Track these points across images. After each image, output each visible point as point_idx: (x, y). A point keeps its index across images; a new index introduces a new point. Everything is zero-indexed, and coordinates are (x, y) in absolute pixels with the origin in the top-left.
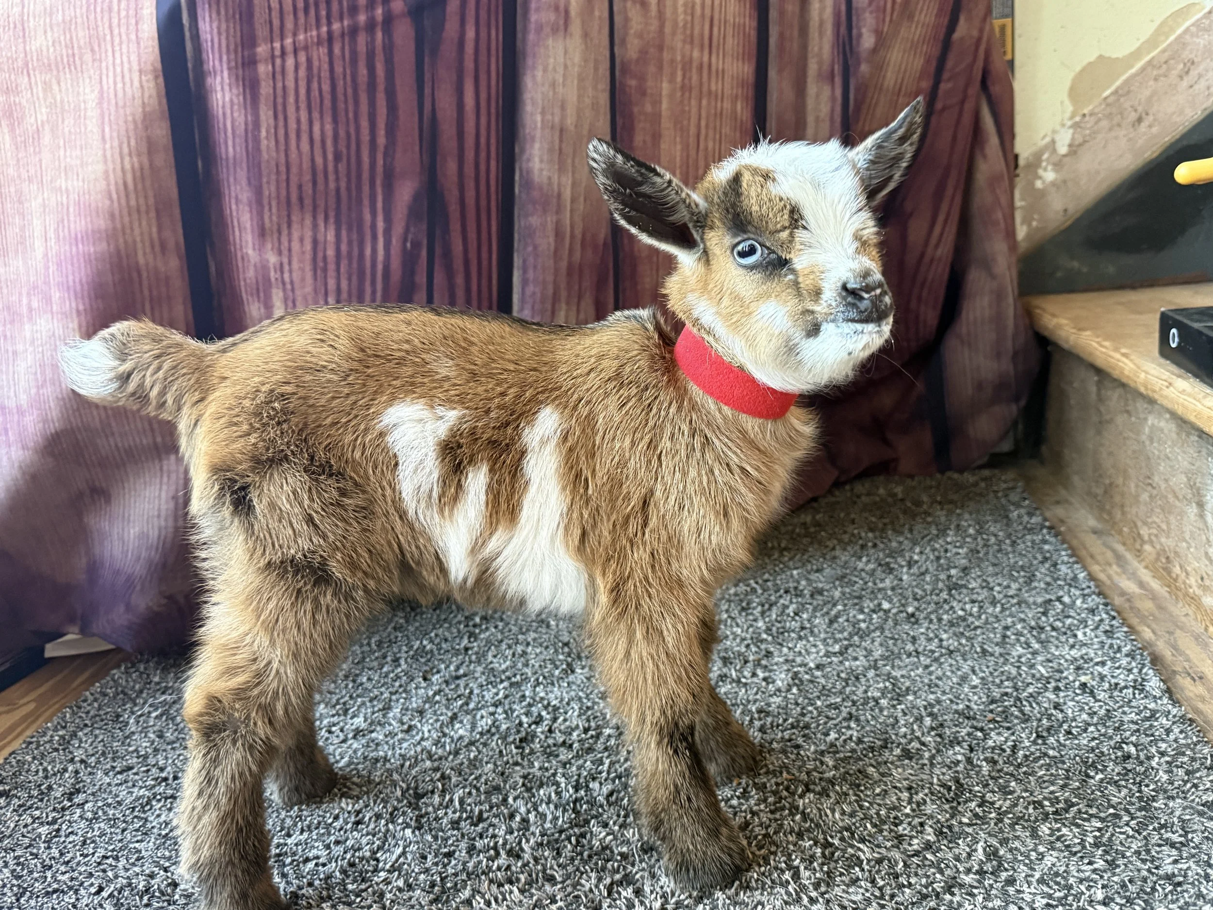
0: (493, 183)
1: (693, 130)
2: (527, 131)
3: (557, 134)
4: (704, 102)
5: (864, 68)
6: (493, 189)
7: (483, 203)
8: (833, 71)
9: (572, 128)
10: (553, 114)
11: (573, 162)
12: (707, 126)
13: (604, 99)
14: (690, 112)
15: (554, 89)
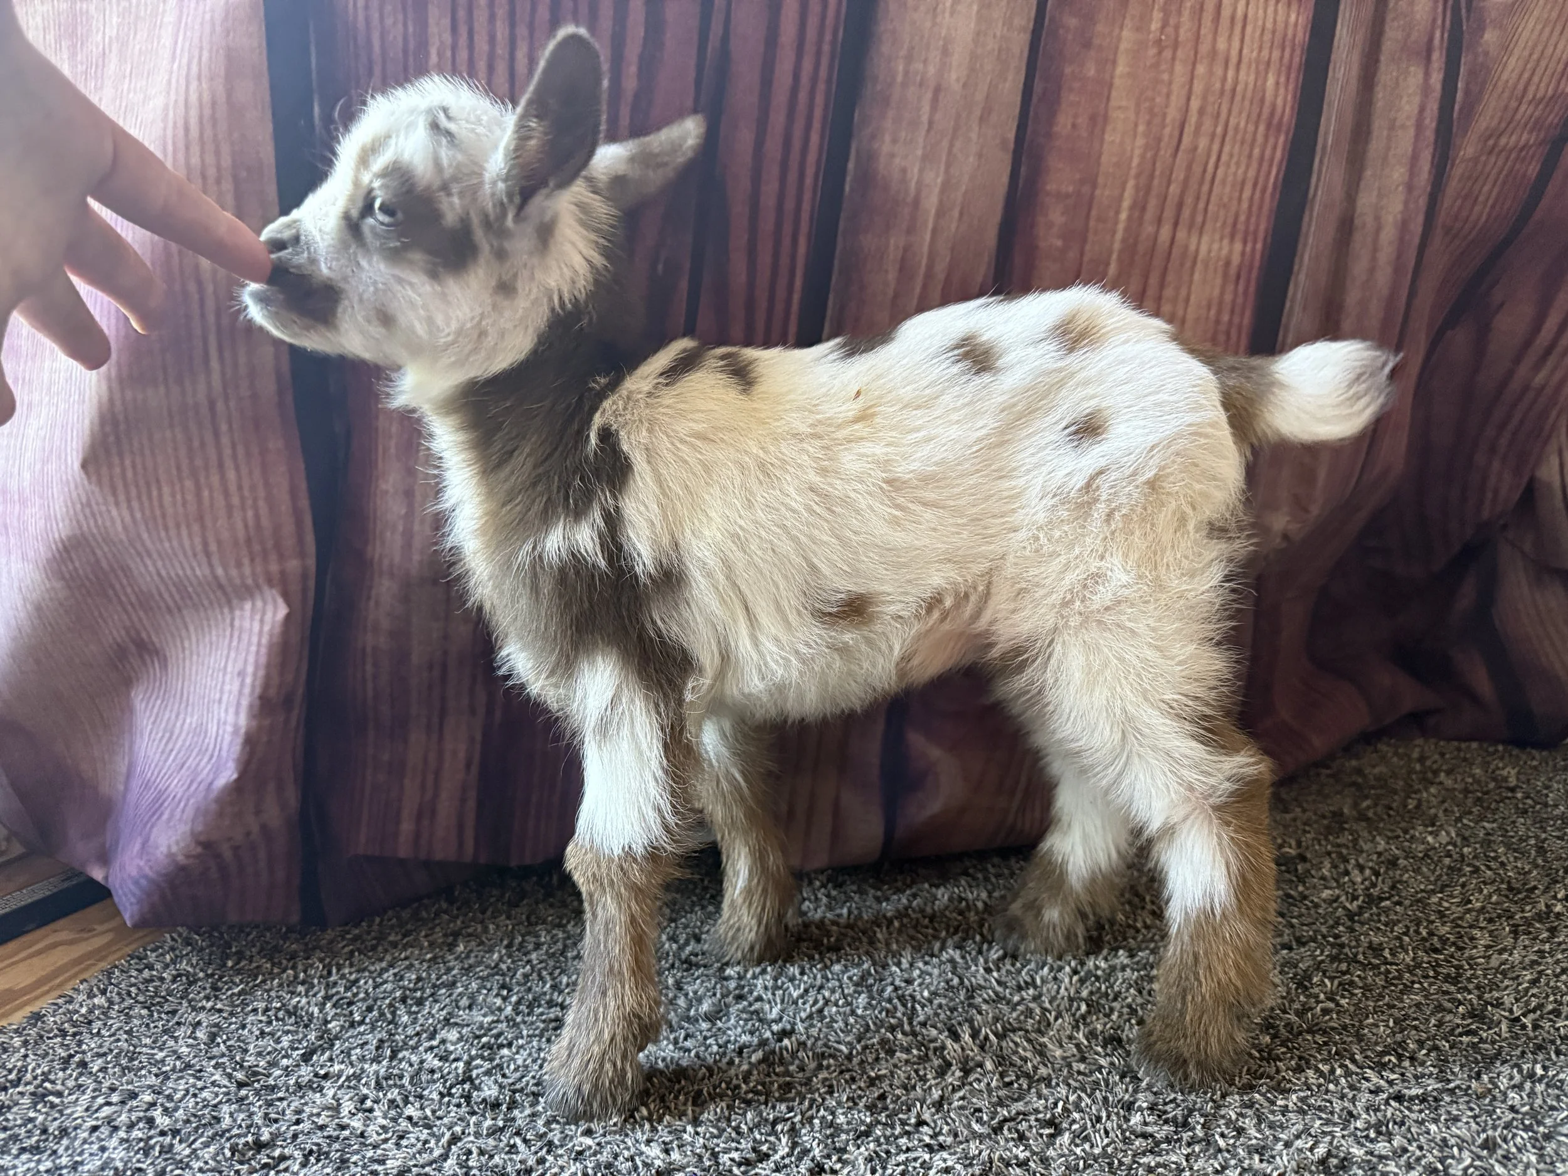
0: (810, 171)
1: (1173, 114)
2: (879, 87)
3: (929, 95)
4: (1201, 69)
5: (1490, 36)
6: (809, 181)
7: (790, 205)
8: (1431, 40)
9: (956, 87)
10: (925, 62)
11: (951, 146)
12: (1201, 111)
13: (1020, 43)
14: (1170, 83)
15: (935, 16)
